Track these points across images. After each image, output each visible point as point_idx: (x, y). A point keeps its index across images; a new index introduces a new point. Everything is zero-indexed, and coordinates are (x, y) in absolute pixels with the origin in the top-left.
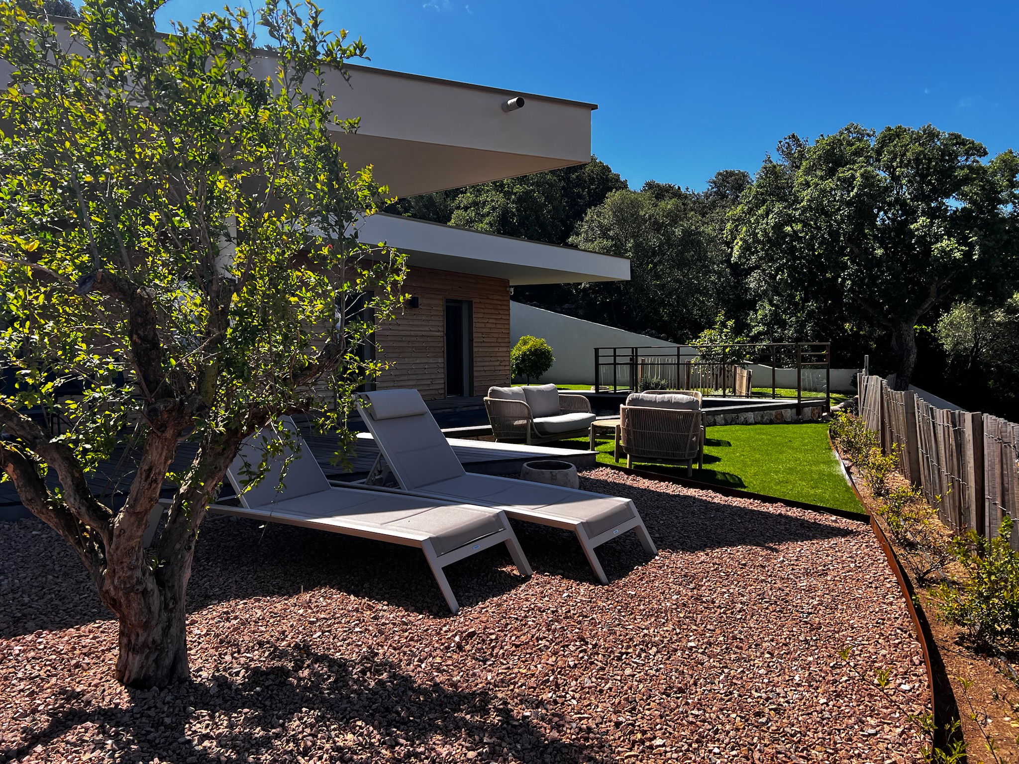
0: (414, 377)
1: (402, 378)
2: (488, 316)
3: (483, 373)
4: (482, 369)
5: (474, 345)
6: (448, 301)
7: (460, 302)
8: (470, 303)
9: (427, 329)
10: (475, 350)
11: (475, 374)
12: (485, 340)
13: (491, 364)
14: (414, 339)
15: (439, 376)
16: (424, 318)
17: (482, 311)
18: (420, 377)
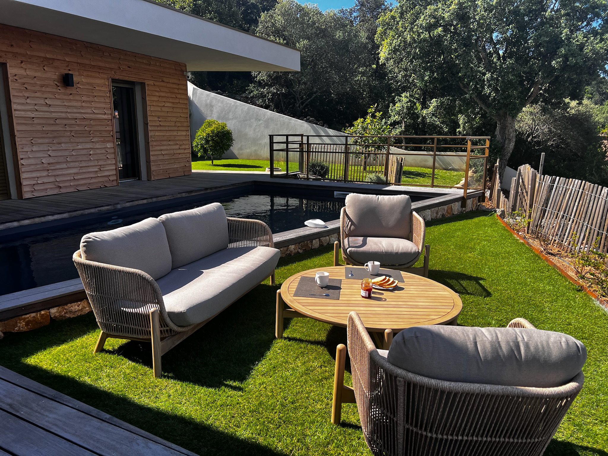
0: (77, 164)
1: (58, 167)
2: (164, 100)
3: (161, 157)
4: (160, 153)
5: (149, 128)
6: (114, 81)
7: (133, 83)
8: (143, 85)
9: (89, 111)
10: (150, 134)
11: (152, 158)
12: (161, 123)
13: (168, 147)
14: (73, 122)
15: (110, 162)
16: (84, 98)
17: (157, 94)
18: (84, 164)
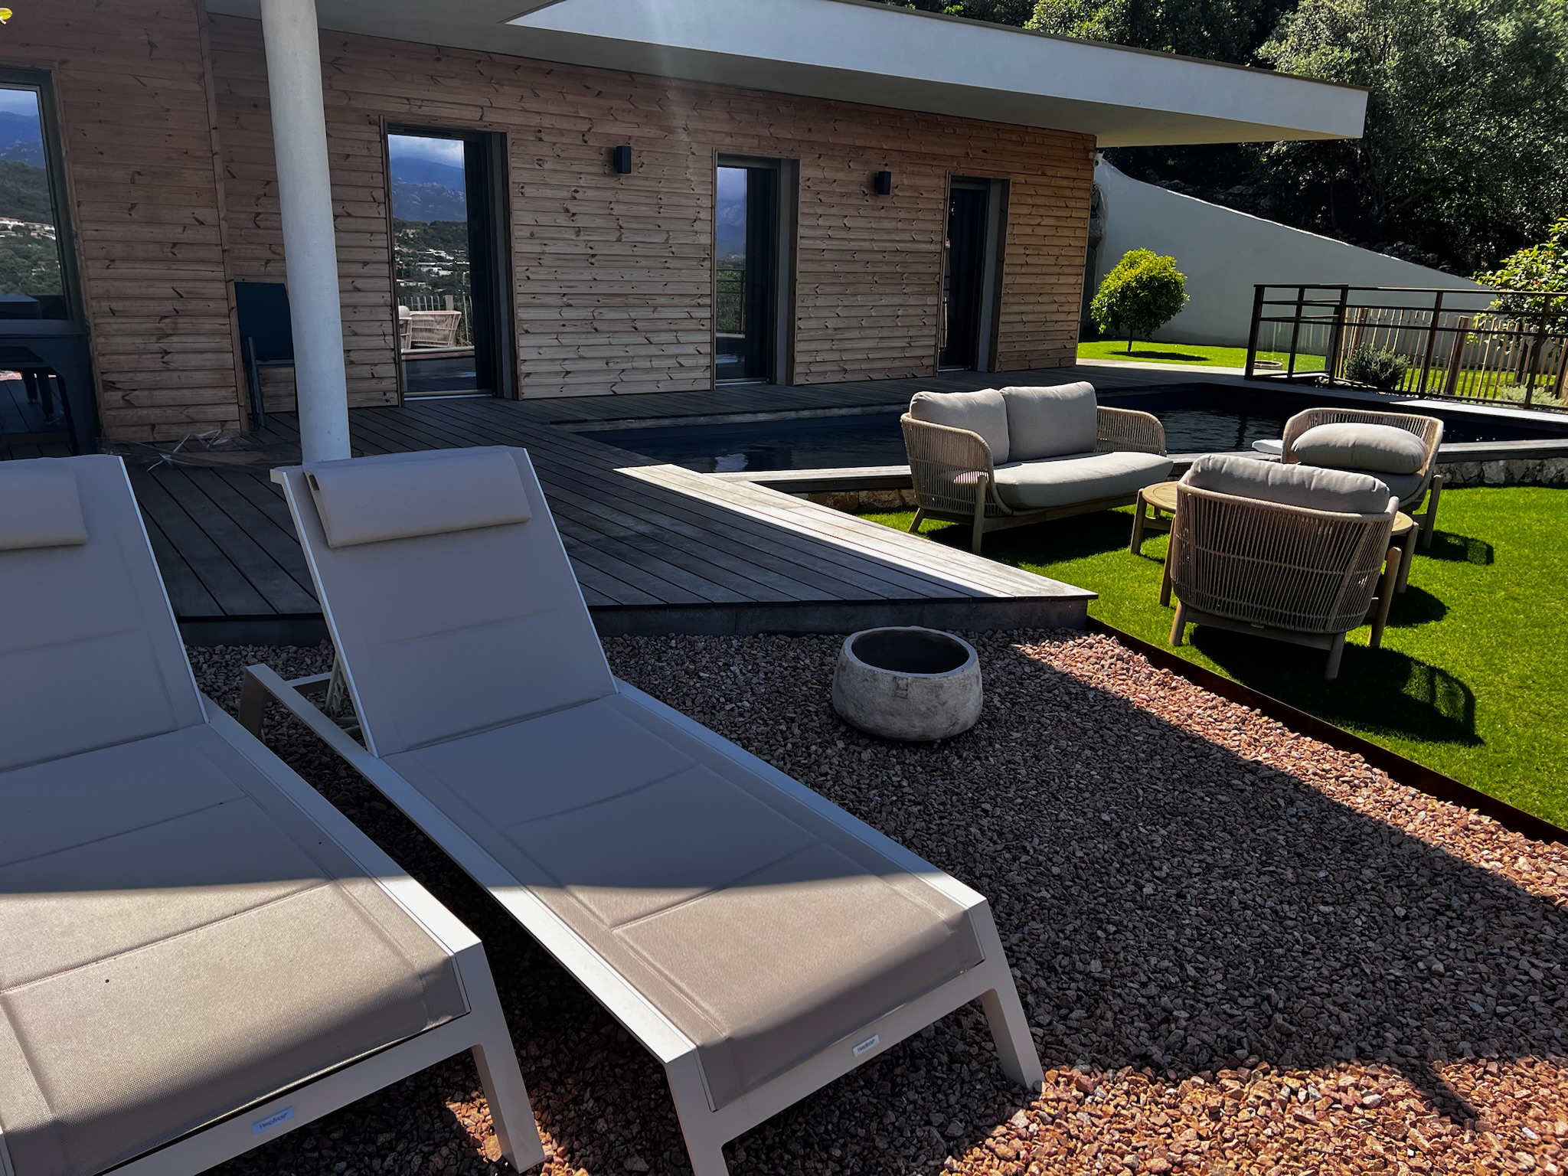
0: (876, 332)
1: (848, 335)
2: (1042, 211)
3: (1020, 328)
4: (1018, 318)
5: (1006, 269)
6: (955, 179)
7: (986, 182)
8: (1005, 184)
9: (906, 237)
10: (1006, 280)
11: (1002, 328)
12: (1029, 260)
13: (1037, 308)
14: (879, 257)
15: (926, 332)
16: (902, 215)
17: (1029, 201)
18: (885, 333)
